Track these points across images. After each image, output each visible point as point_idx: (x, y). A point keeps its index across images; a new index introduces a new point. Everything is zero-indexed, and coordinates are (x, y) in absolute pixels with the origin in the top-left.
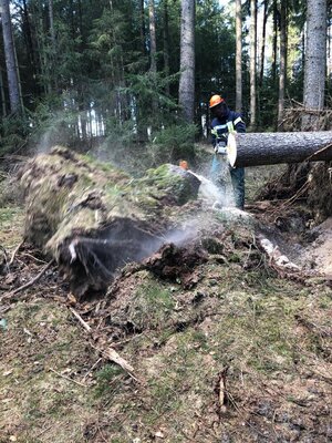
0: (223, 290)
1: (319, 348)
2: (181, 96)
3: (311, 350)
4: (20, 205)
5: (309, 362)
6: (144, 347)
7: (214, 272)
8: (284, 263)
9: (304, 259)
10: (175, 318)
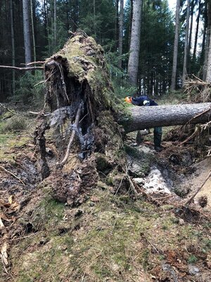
0: (97, 210)
1: (146, 262)
2: (129, 68)
3: (141, 262)
4: (15, 133)
5: (134, 273)
6: (33, 244)
7: (97, 195)
8: (160, 189)
9: (184, 185)
10: (62, 224)
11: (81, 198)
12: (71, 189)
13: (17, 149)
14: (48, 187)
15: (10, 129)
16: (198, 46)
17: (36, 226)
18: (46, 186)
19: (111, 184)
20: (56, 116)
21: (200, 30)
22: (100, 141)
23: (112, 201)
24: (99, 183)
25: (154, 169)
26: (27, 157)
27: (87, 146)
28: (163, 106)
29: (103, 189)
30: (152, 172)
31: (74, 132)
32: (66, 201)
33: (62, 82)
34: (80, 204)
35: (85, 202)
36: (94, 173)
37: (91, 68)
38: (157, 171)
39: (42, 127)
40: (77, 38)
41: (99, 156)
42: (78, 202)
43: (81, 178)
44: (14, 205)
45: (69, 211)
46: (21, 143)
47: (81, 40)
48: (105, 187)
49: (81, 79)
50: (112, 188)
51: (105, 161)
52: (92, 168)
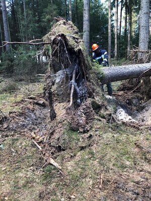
0: (101, 133)
1: (145, 158)
3: (142, 159)
4: (10, 93)
5: (141, 164)
6: (66, 157)
7: (97, 124)
8: (130, 119)
9: (139, 118)
10: (80, 144)
11: (88, 127)
12: (81, 121)
13: (17, 103)
14: (65, 122)
15: (6, 90)
16: (122, 28)
17: (64, 147)
18: (64, 121)
19: (103, 117)
20: (59, 76)
21: (122, 17)
22: (91, 90)
23: (109, 127)
24: (96, 117)
25: (119, 108)
26: (27, 108)
27: (83, 94)
28: (124, 66)
29: (100, 120)
30: (118, 110)
31: (73, 85)
32: (78, 130)
33: (65, 52)
34: (88, 131)
35: (91, 129)
36: (92, 111)
37: (80, 42)
38: (121, 109)
39: (50, 84)
40: (61, 22)
41: (92, 100)
42: (87, 130)
43: (84, 114)
44: (38, 137)
45: (83, 135)
46: (19, 99)
47: (64, 23)
48: (101, 119)
49: (76, 49)
50: (104, 120)
51: (96, 103)
52: (89, 108)
